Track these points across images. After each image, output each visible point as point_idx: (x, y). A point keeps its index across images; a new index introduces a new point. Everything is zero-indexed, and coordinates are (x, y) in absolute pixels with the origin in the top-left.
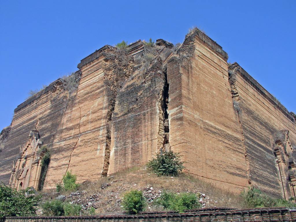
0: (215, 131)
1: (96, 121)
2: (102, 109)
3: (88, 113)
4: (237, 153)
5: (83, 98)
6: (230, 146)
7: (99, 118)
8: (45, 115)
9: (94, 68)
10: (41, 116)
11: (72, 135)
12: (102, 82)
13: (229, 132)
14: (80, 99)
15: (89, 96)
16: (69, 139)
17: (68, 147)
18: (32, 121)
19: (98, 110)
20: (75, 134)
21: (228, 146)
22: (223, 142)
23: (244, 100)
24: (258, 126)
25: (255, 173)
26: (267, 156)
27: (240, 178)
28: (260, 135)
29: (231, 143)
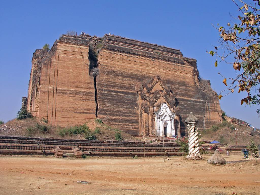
0: (67, 92)
4: (87, 101)
6: (80, 98)
13: (82, 90)
21: (78, 98)
22: (74, 97)
23: (106, 66)
24: (120, 79)
25: (105, 110)
26: (126, 97)
27: (87, 114)
28: (120, 85)
29: (81, 96)
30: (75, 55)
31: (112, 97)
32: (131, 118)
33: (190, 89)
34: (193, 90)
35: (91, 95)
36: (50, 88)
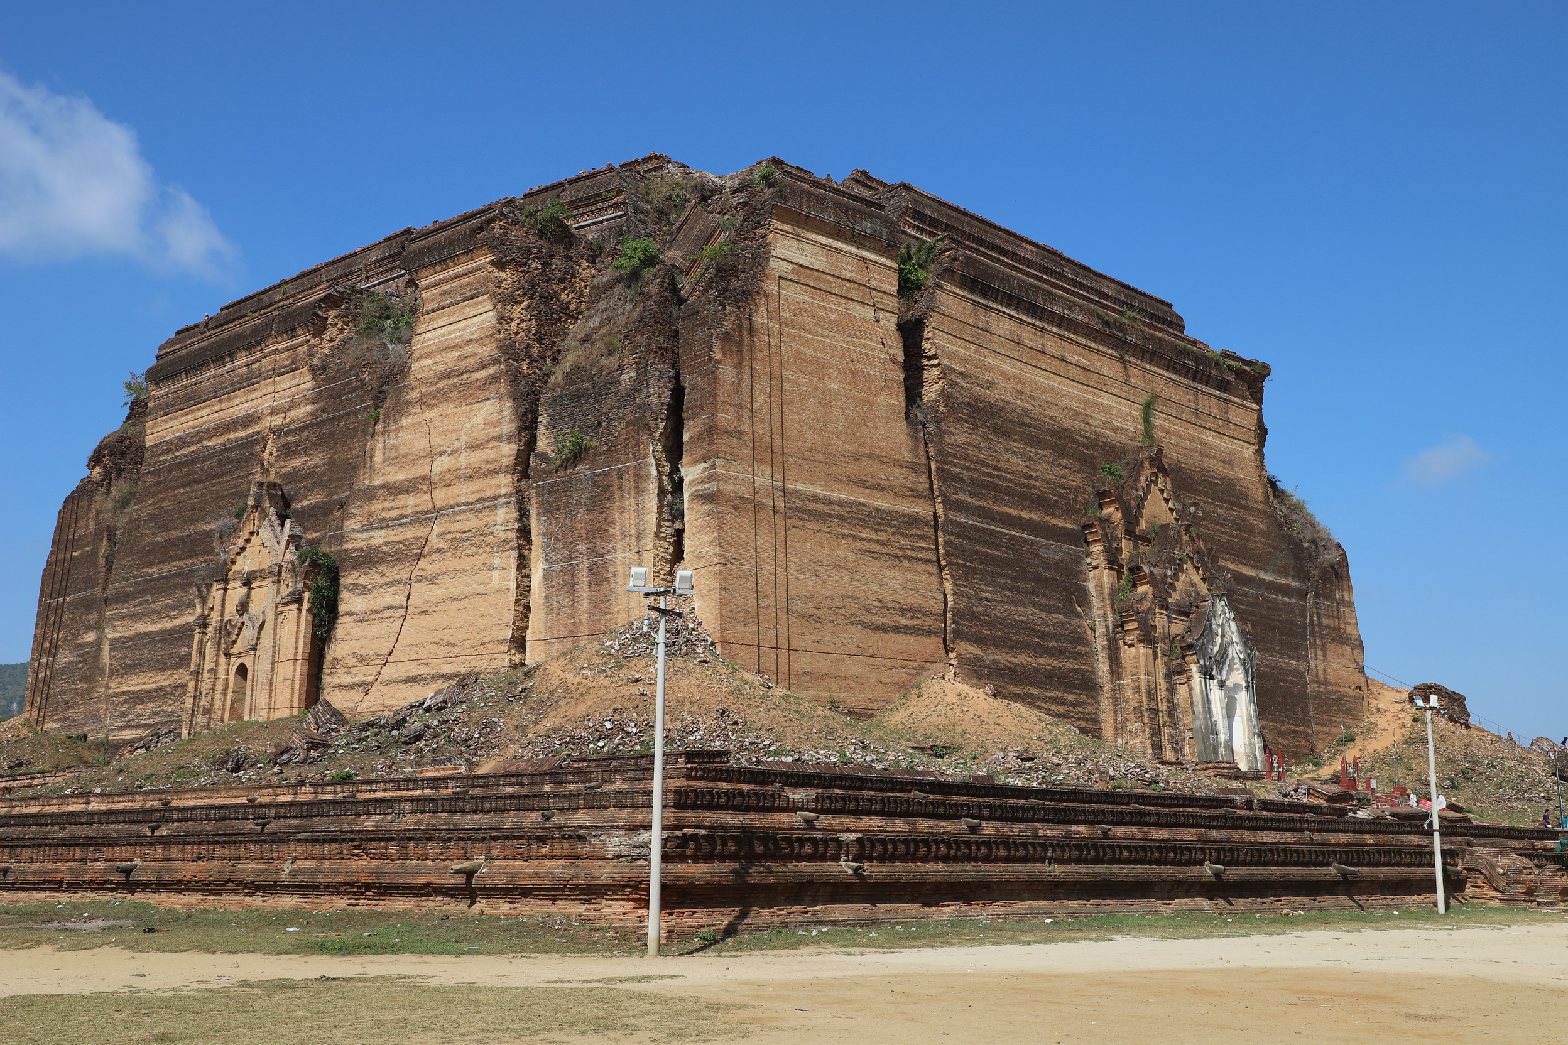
0: (827, 509)
1: (484, 475)
2: (498, 439)
3: (456, 444)
4: (906, 563)
5: (434, 388)
6: (879, 548)
7: (491, 467)
8: (293, 421)
9: (462, 287)
10: (278, 420)
11: (409, 511)
12: (493, 345)
13: (883, 502)
14: (423, 390)
15: (454, 386)
16: (400, 525)
17: (398, 551)
18: (242, 434)
19: (488, 441)
20: (417, 509)
21: (872, 547)
22: (856, 538)
23: (961, 374)
24: (1015, 453)
25: (974, 617)
26: (1041, 552)
27: (912, 639)
28: (1020, 485)
29: (883, 537)
30: (843, 301)
31: (996, 547)
32: (1070, 665)
33: (1251, 520)
34: (1262, 526)
35: (918, 532)
36: (759, 480)
